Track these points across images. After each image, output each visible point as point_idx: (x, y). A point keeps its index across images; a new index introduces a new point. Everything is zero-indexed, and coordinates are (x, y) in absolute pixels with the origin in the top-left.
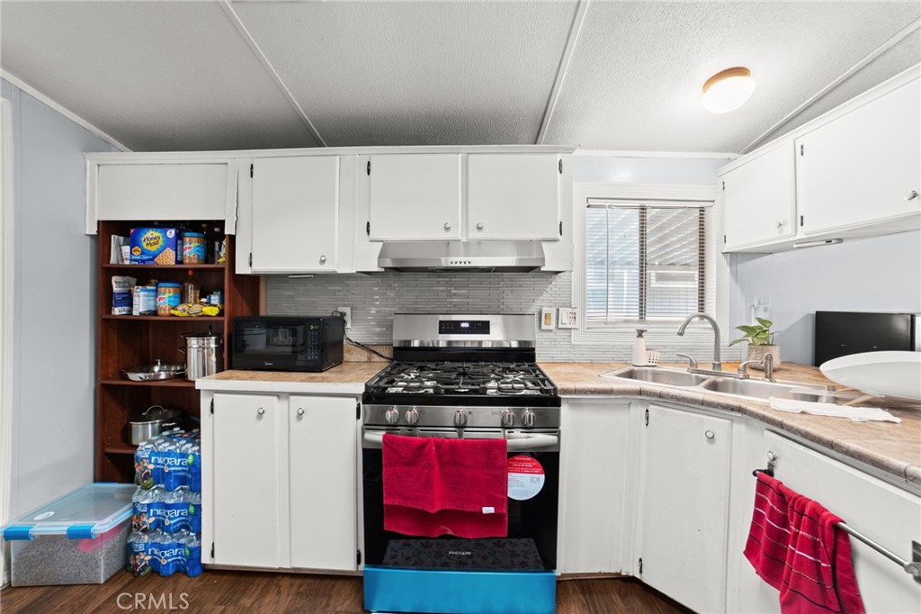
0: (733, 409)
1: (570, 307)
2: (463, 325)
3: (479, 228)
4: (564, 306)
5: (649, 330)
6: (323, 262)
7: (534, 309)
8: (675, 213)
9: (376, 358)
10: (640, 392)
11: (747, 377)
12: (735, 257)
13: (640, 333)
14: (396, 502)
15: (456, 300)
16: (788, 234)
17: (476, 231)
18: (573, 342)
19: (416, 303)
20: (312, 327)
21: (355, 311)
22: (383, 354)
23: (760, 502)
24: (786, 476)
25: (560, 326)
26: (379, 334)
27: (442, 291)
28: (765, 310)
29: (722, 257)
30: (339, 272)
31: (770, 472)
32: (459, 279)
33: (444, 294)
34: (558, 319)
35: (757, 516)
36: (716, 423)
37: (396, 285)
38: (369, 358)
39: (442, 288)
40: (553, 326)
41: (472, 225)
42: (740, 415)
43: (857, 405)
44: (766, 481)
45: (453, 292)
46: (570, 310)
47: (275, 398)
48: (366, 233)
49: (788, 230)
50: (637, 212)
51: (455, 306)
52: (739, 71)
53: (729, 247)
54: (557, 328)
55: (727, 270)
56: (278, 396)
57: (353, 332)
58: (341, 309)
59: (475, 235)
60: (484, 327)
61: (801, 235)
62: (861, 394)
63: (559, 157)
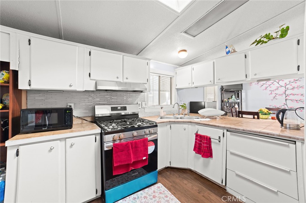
0: (189, 122)
1: (145, 102)
2: (119, 108)
3: (127, 78)
4: (143, 102)
5: (164, 107)
6: (71, 86)
7: (136, 103)
8: (164, 78)
9: (85, 122)
10: (170, 122)
11: (185, 116)
12: (178, 90)
13: (162, 108)
14: (118, 164)
15: (113, 100)
16: (190, 86)
17: (126, 79)
18: (146, 111)
19: (100, 101)
20: (68, 112)
21: (75, 105)
22: (88, 120)
23: (196, 139)
24: (200, 133)
25: (142, 107)
26: (85, 113)
27: (109, 97)
28: (183, 101)
29: (175, 89)
30: (77, 90)
31: (197, 133)
32: (114, 93)
33: (109, 98)
34: (142, 105)
35: (196, 142)
36: (185, 126)
37: (92, 95)
38: (82, 122)
39: (109, 96)
40: (140, 107)
41: (125, 77)
42: (190, 123)
43: (205, 118)
44: (197, 135)
45: (112, 97)
46: (145, 103)
47: (59, 141)
48: (89, 77)
49: (191, 85)
50: (158, 77)
51: (113, 102)
52: (185, 51)
53: (177, 87)
54: (142, 108)
55: (176, 93)
56: (60, 140)
57: (75, 113)
58: (70, 104)
59: (125, 81)
60: (124, 109)
61: (193, 86)
62: (205, 116)
63: (147, 61)
